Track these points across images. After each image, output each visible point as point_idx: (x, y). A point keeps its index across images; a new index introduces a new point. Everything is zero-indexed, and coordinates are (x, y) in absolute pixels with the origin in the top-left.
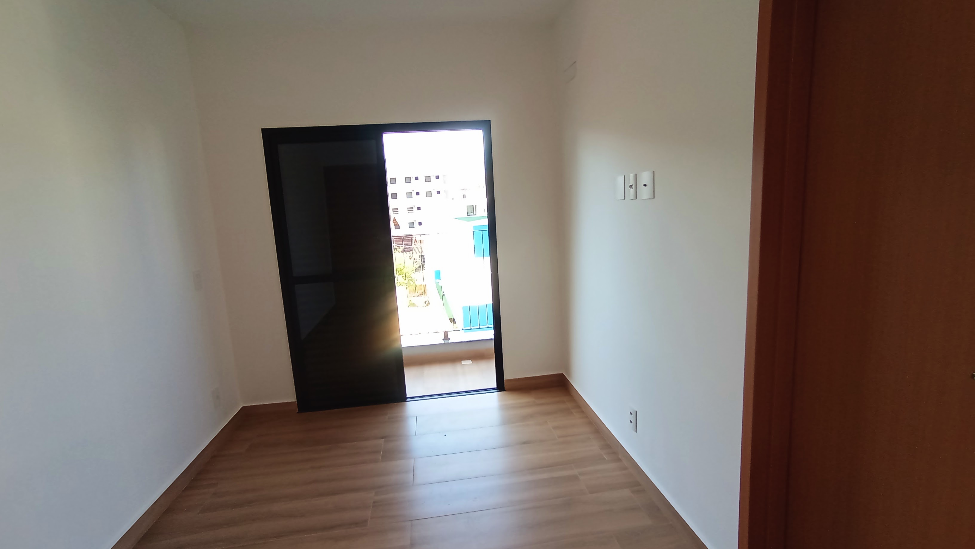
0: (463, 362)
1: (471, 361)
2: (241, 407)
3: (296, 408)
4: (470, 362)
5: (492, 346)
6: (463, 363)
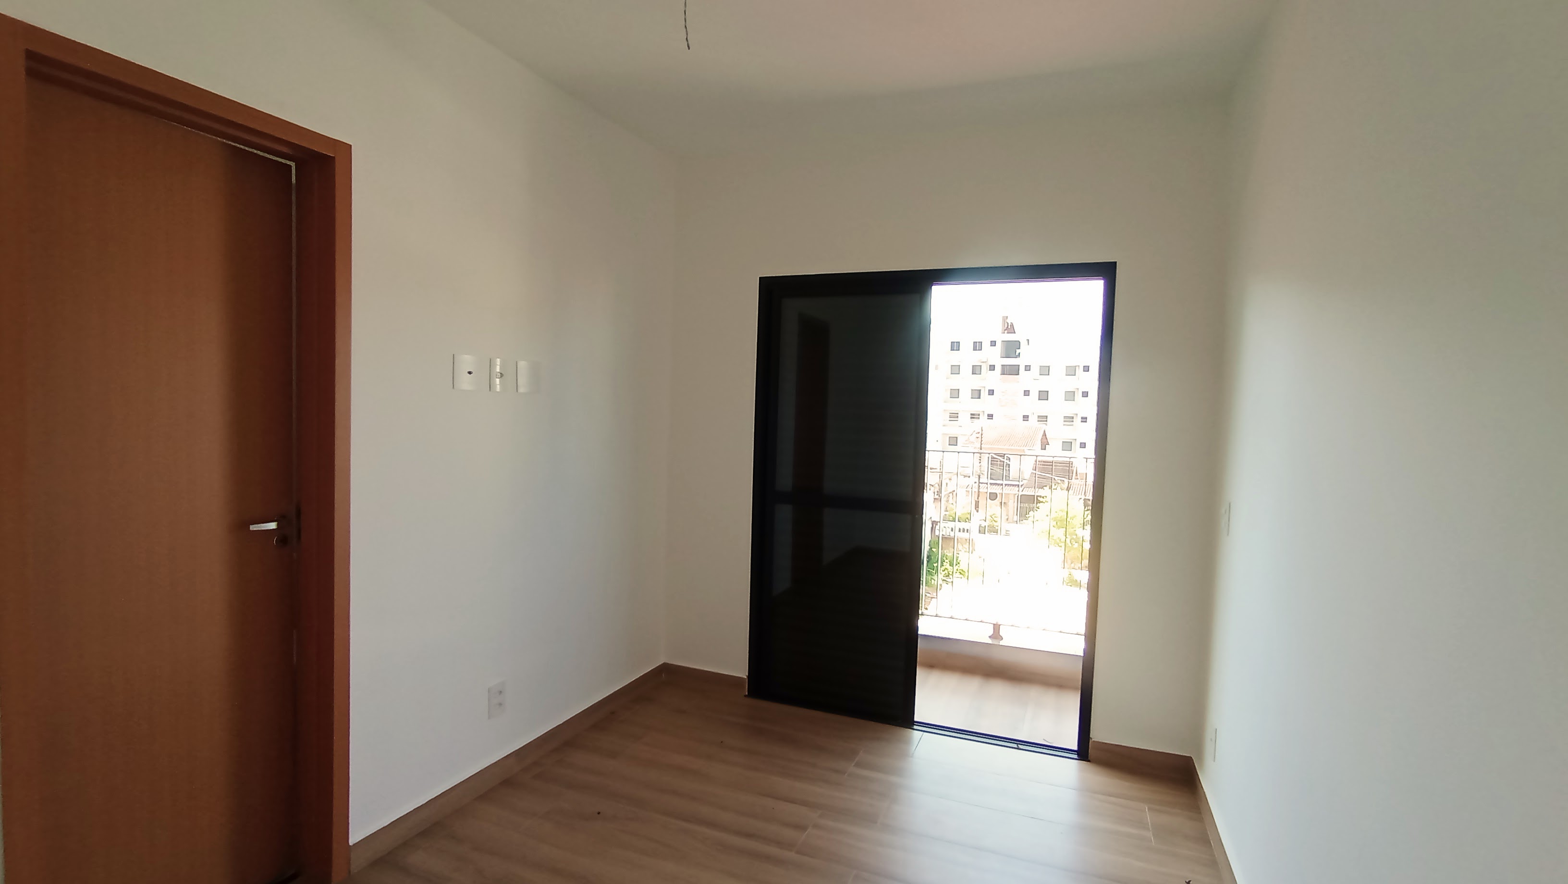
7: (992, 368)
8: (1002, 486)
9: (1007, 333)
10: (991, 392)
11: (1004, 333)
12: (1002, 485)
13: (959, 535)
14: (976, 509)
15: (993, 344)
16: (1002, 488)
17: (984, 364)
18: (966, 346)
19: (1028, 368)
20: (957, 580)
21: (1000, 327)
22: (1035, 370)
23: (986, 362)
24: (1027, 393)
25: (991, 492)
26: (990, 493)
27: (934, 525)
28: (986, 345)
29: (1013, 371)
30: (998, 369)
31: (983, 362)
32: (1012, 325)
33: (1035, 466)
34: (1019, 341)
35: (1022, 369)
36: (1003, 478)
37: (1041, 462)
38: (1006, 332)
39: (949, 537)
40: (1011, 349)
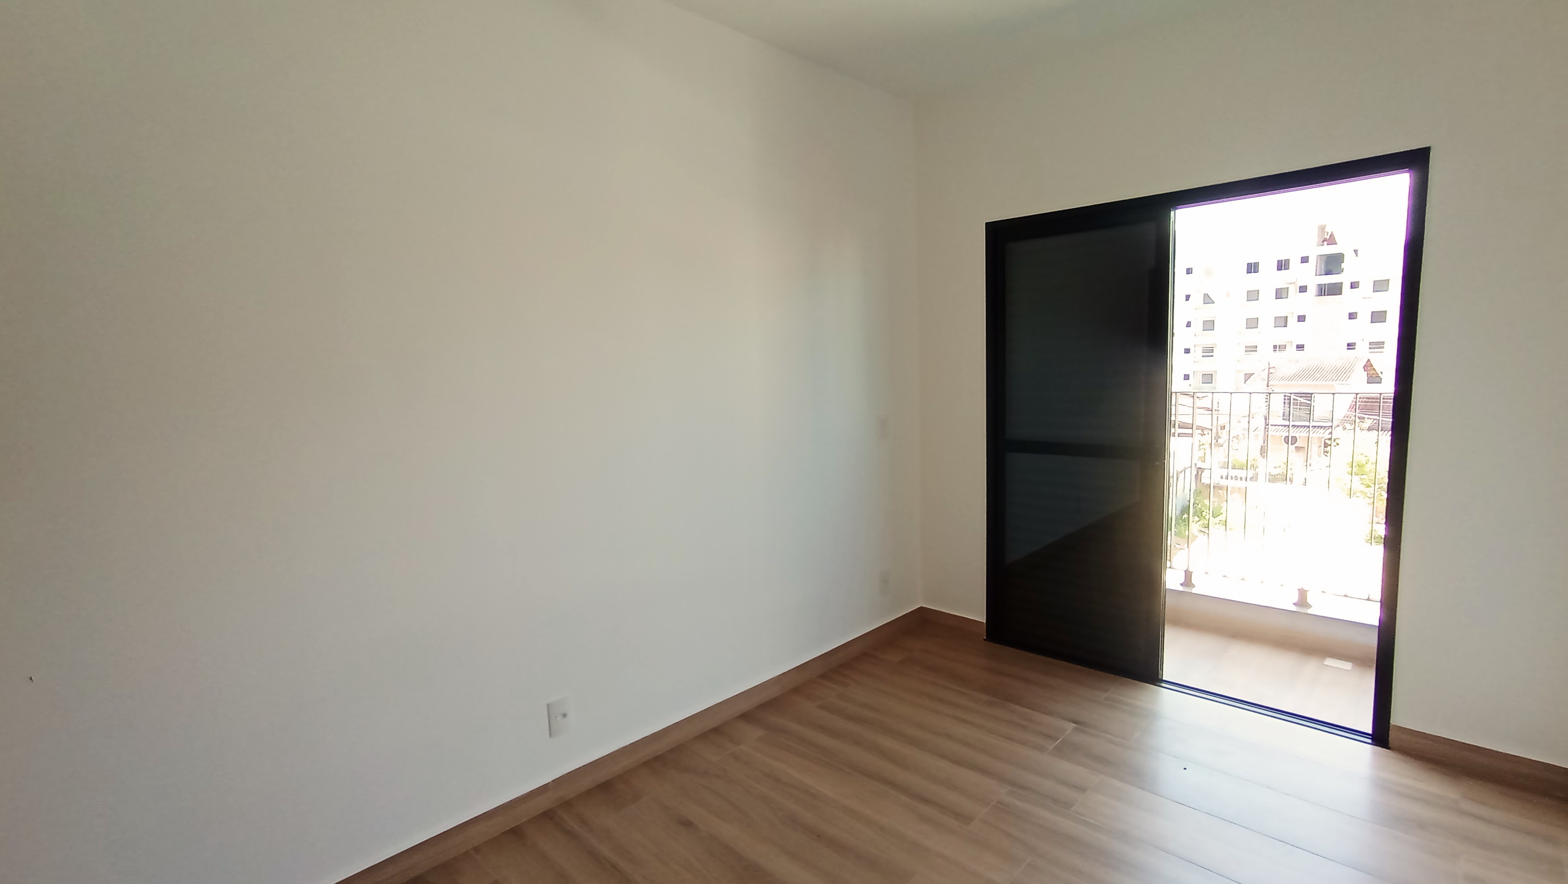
0: (1329, 662)
1: (1351, 664)
2: (919, 607)
3: (983, 631)
4: (1347, 666)
5: (1372, 641)
6: (1326, 664)
7: (1303, 289)
8: (1308, 429)
9: (1328, 244)
10: (1301, 319)
11: (1323, 245)
12: (1309, 427)
13: (1230, 483)
14: (1261, 454)
15: (1305, 260)
16: (1309, 431)
17: (1293, 285)
18: (1268, 267)
19: (1354, 285)
20: (1216, 530)
21: (1315, 238)
22: (1366, 286)
23: (1294, 283)
24: (1352, 316)
25: (1293, 435)
26: (1292, 437)
27: (1200, 473)
28: (1295, 263)
29: (1334, 290)
30: (1312, 290)
31: (1291, 283)
32: (1332, 235)
33: (1354, 403)
34: (1342, 254)
35: (1346, 287)
36: (1310, 420)
37: (1363, 398)
38: (1325, 243)
39: (1218, 485)
40: (1332, 264)
